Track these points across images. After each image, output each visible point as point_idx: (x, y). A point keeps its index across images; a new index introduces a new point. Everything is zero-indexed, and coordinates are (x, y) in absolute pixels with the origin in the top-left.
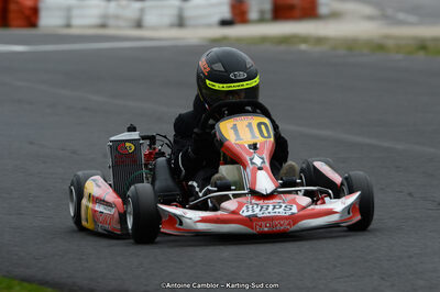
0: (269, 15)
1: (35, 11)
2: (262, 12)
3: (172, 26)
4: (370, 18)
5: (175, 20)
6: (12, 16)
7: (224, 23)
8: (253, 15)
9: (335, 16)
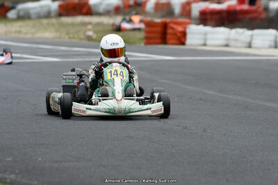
1: (184, 34)
3: (270, 47)
5: (273, 44)
6: (169, 37)
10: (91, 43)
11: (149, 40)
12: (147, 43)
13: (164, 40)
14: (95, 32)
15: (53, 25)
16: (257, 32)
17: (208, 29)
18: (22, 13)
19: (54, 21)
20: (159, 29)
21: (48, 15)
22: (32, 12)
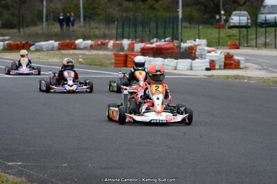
0: (223, 67)
2: (220, 66)
3: (188, 70)
4: (259, 69)
5: (189, 68)
6: (128, 63)
7: (207, 69)
8: (217, 67)
9: (246, 68)
10: (82, 65)
11: (117, 65)
12: (115, 67)
13: (125, 65)
14: (84, 59)
15: (58, 54)
16: (180, 60)
17: (151, 58)
18: (38, 48)
19: (57, 52)
20: (123, 58)
21: (53, 49)
22: (44, 47)
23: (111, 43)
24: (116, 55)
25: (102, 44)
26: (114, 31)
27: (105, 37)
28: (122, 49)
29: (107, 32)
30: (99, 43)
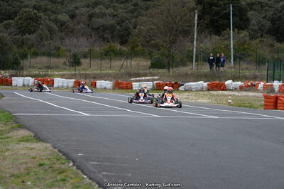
11: (266, 107)
12: (265, 109)
13: (276, 107)
14: (233, 100)
20: (272, 100)
23: (261, 85)
24: (266, 97)
25: (252, 85)
26: (265, 72)
27: (255, 78)
28: (273, 91)
29: (257, 73)
30: (249, 84)
